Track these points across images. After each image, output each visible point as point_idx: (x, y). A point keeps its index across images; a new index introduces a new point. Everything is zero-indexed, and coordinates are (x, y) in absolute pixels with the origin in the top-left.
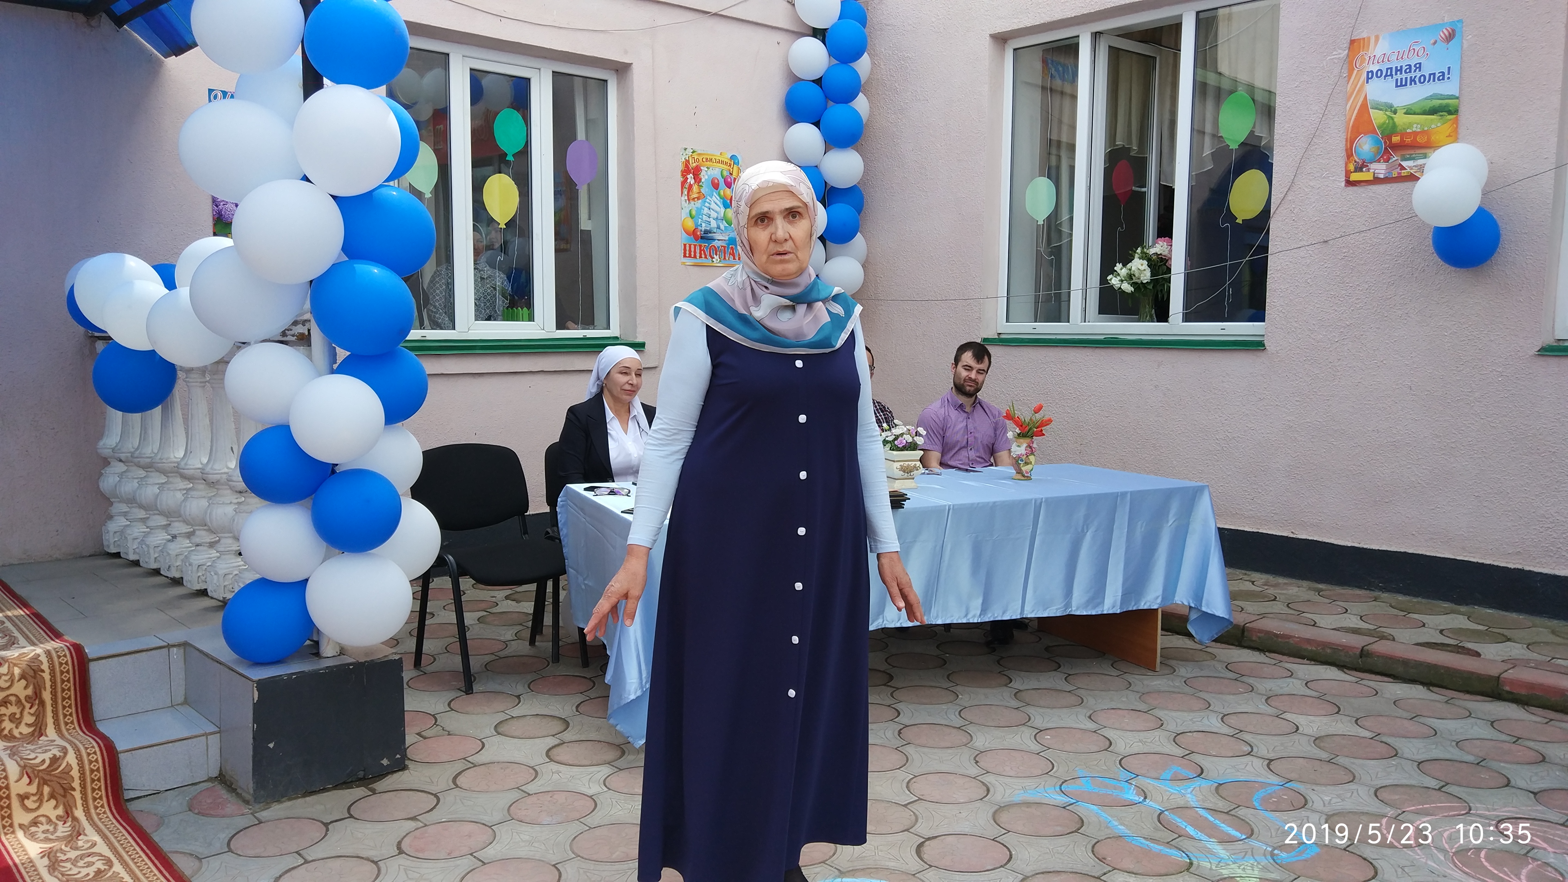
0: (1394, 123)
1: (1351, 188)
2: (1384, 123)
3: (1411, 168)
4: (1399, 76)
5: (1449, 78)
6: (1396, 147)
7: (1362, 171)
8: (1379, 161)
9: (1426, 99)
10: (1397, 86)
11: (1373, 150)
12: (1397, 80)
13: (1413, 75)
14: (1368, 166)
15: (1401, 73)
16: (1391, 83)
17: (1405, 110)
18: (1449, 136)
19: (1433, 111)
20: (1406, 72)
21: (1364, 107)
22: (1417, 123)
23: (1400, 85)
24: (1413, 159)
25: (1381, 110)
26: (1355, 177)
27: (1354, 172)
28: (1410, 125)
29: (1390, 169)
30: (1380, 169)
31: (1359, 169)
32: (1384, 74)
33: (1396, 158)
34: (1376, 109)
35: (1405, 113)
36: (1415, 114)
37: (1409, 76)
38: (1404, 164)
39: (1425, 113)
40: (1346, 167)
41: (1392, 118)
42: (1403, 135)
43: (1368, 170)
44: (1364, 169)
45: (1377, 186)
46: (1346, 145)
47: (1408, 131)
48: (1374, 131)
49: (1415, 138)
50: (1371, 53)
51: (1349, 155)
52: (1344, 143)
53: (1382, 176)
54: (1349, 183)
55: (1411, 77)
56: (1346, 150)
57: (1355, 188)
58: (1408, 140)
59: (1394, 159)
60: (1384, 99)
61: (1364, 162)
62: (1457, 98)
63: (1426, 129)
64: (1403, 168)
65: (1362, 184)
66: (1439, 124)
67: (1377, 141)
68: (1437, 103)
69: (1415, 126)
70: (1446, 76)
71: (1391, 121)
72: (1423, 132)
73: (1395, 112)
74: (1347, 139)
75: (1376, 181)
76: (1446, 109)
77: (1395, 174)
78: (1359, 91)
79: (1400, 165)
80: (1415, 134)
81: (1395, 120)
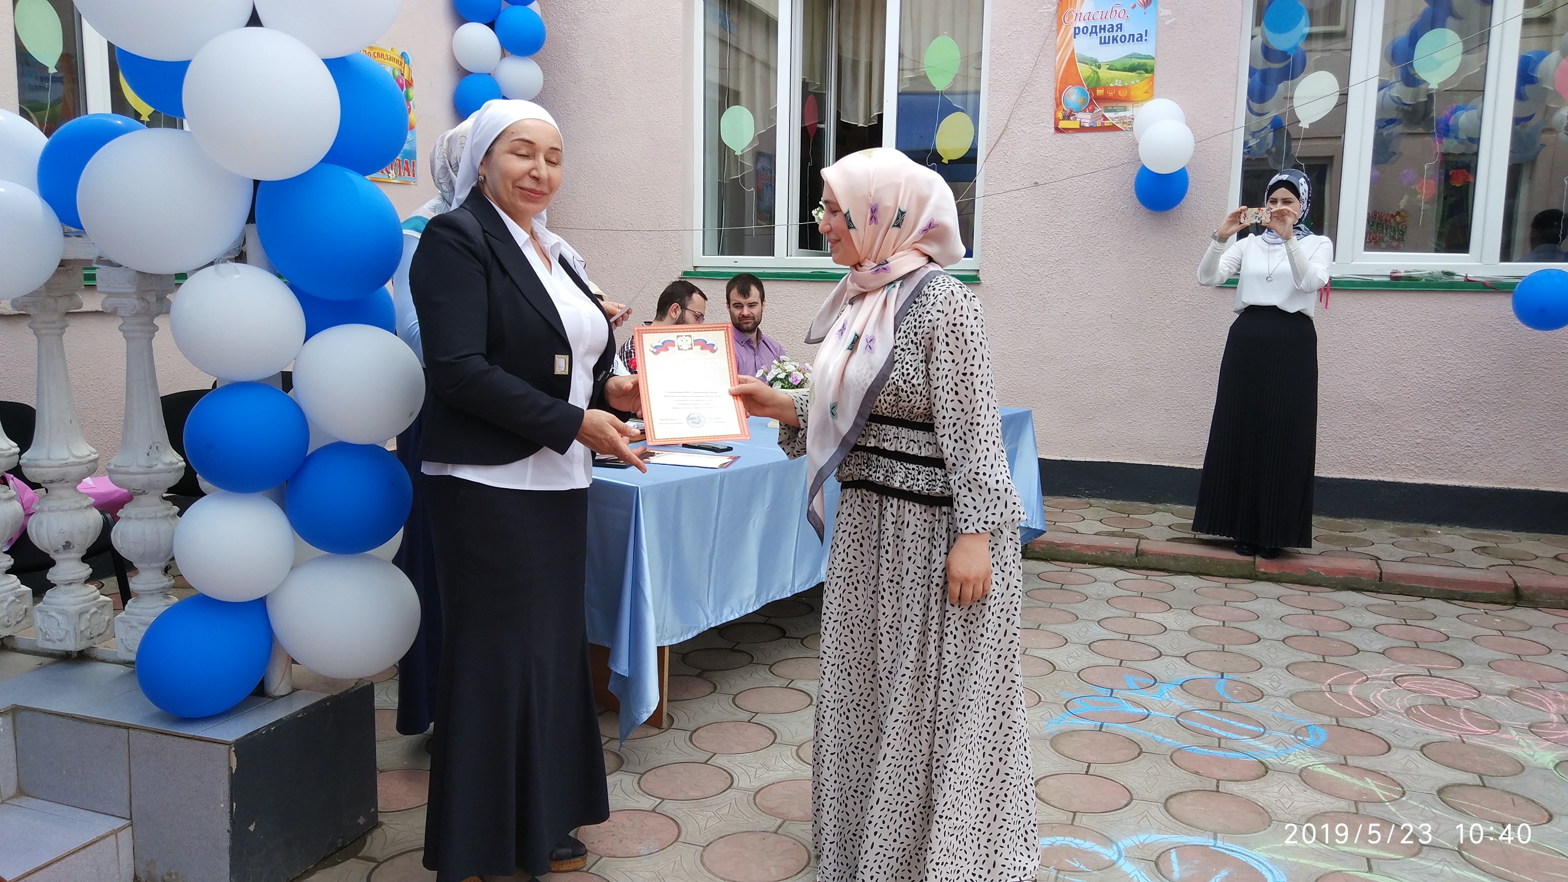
0: (1098, 77)
1: (1060, 135)
2: (1089, 77)
3: (1113, 119)
4: (1103, 34)
5: (1146, 40)
6: (1099, 99)
7: (1069, 119)
8: (1084, 111)
9: (1127, 57)
10: (1101, 43)
11: (1079, 101)
12: (1101, 37)
13: (1115, 34)
14: (1074, 115)
15: (1105, 32)
16: (1095, 39)
17: (1108, 66)
18: (1146, 92)
19: (1132, 69)
20: (1109, 31)
21: (1072, 61)
22: (1118, 78)
23: (1104, 42)
24: (1115, 111)
25: (1087, 64)
26: (1063, 124)
27: (1063, 119)
28: (1113, 80)
29: (1094, 119)
30: (1086, 119)
31: (1067, 117)
32: (1089, 31)
33: (1100, 109)
34: (1083, 63)
35: (1108, 69)
36: (1116, 70)
37: (1111, 35)
38: (1107, 115)
39: (1125, 70)
40: (1055, 114)
41: (1097, 73)
42: (1106, 89)
43: (1075, 119)
44: (1071, 118)
45: (1083, 134)
46: (1056, 94)
47: (1111, 85)
48: (1081, 84)
49: (1117, 92)
50: (1077, 10)
51: (1058, 104)
52: (1054, 92)
53: (1087, 125)
54: (1058, 130)
55: (1113, 36)
56: (1056, 99)
57: (1063, 135)
58: (1111, 94)
59: (1098, 110)
60: (1090, 54)
61: (1072, 111)
62: (1153, 59)
63: (1126, 84)
64: (1106, 119)
65: (1070, 131)
66: (1137, 81)
67: (1084, 93)
68: (1136, 61)
69: (1117, 81)
70: (1144, 38)
71: (1096, 76)
72: (1124, 87)
73: (1099, 67)
74: (1056, 88)
75: (1082, 129)
76: (1144, 68)
77: (1099, 124)
78: (1068, 44)
79: (1103, 116)
80: (1117, 88)
81: (1100, 74)
